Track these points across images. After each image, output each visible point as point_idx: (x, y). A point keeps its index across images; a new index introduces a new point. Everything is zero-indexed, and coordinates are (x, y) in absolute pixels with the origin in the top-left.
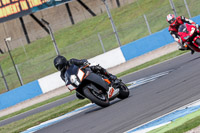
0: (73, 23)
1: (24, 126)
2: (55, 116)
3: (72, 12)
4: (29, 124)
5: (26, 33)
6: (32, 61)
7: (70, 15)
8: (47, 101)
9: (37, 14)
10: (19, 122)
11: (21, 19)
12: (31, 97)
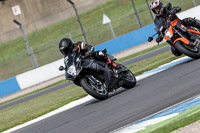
1: (155, 63)
10: (154, 58)
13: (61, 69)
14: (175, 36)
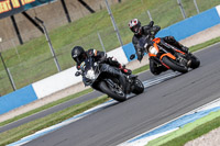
0: (70, 21)
1: (17, 135)
2: (52, 124)
3: (68, 9)
4: (23, 133)
5: (18, 33)
6: (25, 64)
7: (66, 12)
8: (43, 108)
9: (30, 12)
10: (12, 131)
11: (12, 18)
12: (25, 103)
13: (77, 74)
14: (161, 53)
